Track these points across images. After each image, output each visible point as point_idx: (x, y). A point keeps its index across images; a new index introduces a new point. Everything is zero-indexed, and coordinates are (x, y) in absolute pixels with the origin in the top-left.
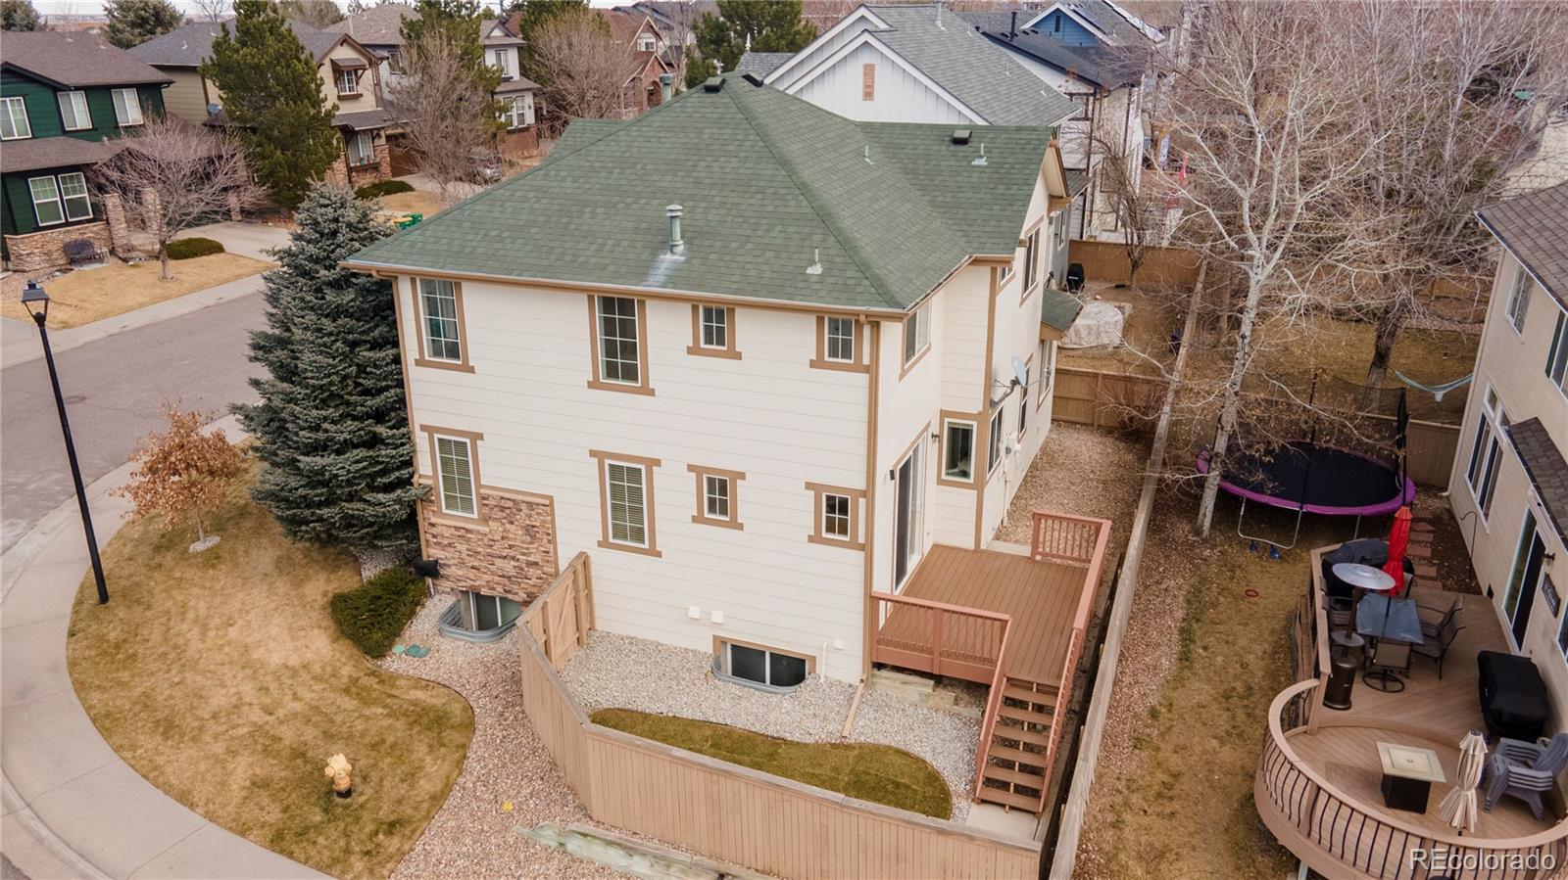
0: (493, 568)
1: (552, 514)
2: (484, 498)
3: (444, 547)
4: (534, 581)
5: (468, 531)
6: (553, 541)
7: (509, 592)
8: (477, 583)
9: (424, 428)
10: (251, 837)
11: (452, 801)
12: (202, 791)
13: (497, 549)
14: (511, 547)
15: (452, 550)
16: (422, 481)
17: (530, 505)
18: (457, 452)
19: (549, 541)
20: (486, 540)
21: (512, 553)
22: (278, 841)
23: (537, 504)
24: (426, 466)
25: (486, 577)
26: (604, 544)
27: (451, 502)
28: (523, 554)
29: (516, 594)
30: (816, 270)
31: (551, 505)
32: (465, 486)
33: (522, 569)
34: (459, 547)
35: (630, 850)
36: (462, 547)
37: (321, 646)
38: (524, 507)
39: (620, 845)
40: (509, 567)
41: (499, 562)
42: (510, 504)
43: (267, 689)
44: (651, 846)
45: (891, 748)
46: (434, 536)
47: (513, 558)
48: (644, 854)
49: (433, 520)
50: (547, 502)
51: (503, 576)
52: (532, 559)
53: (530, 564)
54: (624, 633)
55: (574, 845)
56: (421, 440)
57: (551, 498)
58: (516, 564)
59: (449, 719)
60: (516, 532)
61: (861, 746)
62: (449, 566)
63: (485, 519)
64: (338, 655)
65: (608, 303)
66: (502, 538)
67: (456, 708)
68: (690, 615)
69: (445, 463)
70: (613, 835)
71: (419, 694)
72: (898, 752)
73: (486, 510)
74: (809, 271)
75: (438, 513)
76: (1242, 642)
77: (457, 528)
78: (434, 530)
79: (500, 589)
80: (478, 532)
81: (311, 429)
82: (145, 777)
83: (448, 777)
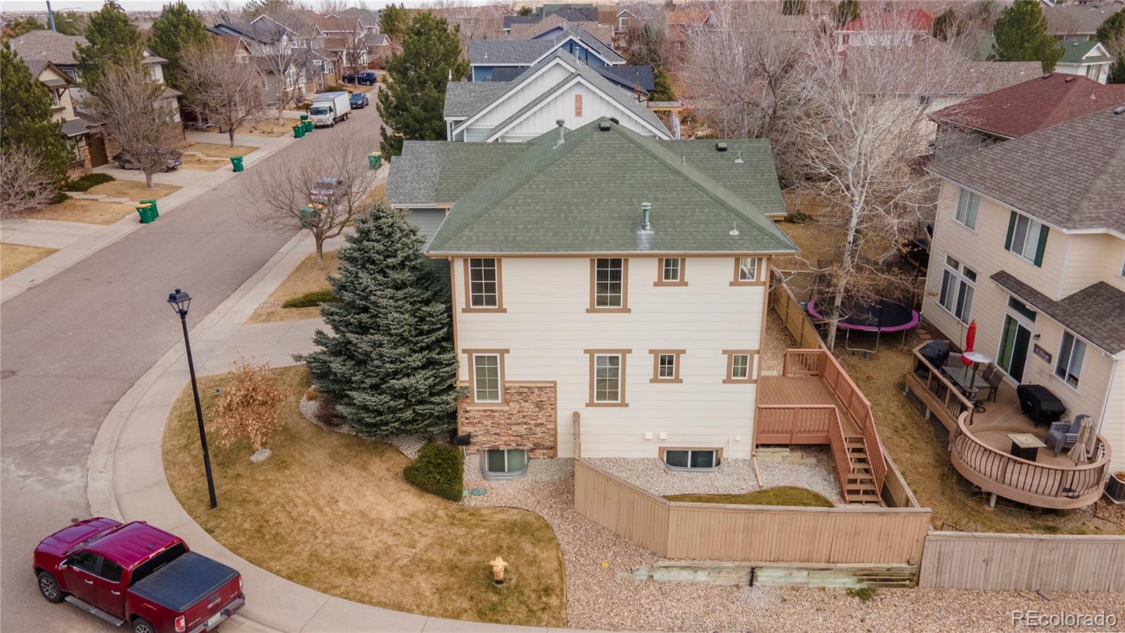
0: (510, 432)
1: (555, 392)
2: (507, 389)
3: (474, 425)
4: (540, 435)
5: (492, 411)
6: (554, 409)
7: (521, 445)
8: (497, 444)
9: (464, 351)
10: (464, 618)
11: (570, 568)
12: (408, 600)
13: (514, 419)
14: (524, 417)
15: (480, 425)
16: (462, 385)
17: (541, 389)
18: (488, 365)
19: (552, 409)
20: (506, 415)
21: (525, 420)
22: (482, 616)
23: (545, 387)
24: (465, 374)
25: (504, 439)
26: (591, 404)
27: (481, 395)
28: (532, 420)
29: (526, 445)
30: (735, 233)
31: (555, 387)
32: (494, 384)
33: (531, 429)
34: (485, 422)
35: (695, 569)
36: (488, 422)
37: (413, 502)
38: (536, 391)
39: (690, 567)
40: (522, 430)
41: (514, 428)
42: (526, 390)
43: (399, 534)
44: (708, 563)
45: (786, 487)
46: (467, 419)
47: (525, 424)
48: (705, 569)
49: (468, 408)
50: (553, 385)
51: (517, 436)
52: (539, 421)
53: (536, 425)
54: (600, 457)
55: (658, 576)
56: (463, 359)
57: (555, 383)
58: (526, 427)
59: (531, 526)
60: (529, 407)
61: (772, 489)
62: (477, 436)
63: (507, 402)
64: (429, 505)
65: (602, 262)
66: (519, 412)
67: (531, 518)
68: (647, 438)
69: (480, 372)
70: (683, 563)
71: (502, 516)
72: (791, 488)
73: (508, 397)
74: (731, 233)
75: (474, 404)
76: (884, 403)
77: (484, 411)
78: (467, 415)
79: (514, 444)
80: (502, 411)
81: (391, 362)
82: (363, 602)
83: (558, 558)
